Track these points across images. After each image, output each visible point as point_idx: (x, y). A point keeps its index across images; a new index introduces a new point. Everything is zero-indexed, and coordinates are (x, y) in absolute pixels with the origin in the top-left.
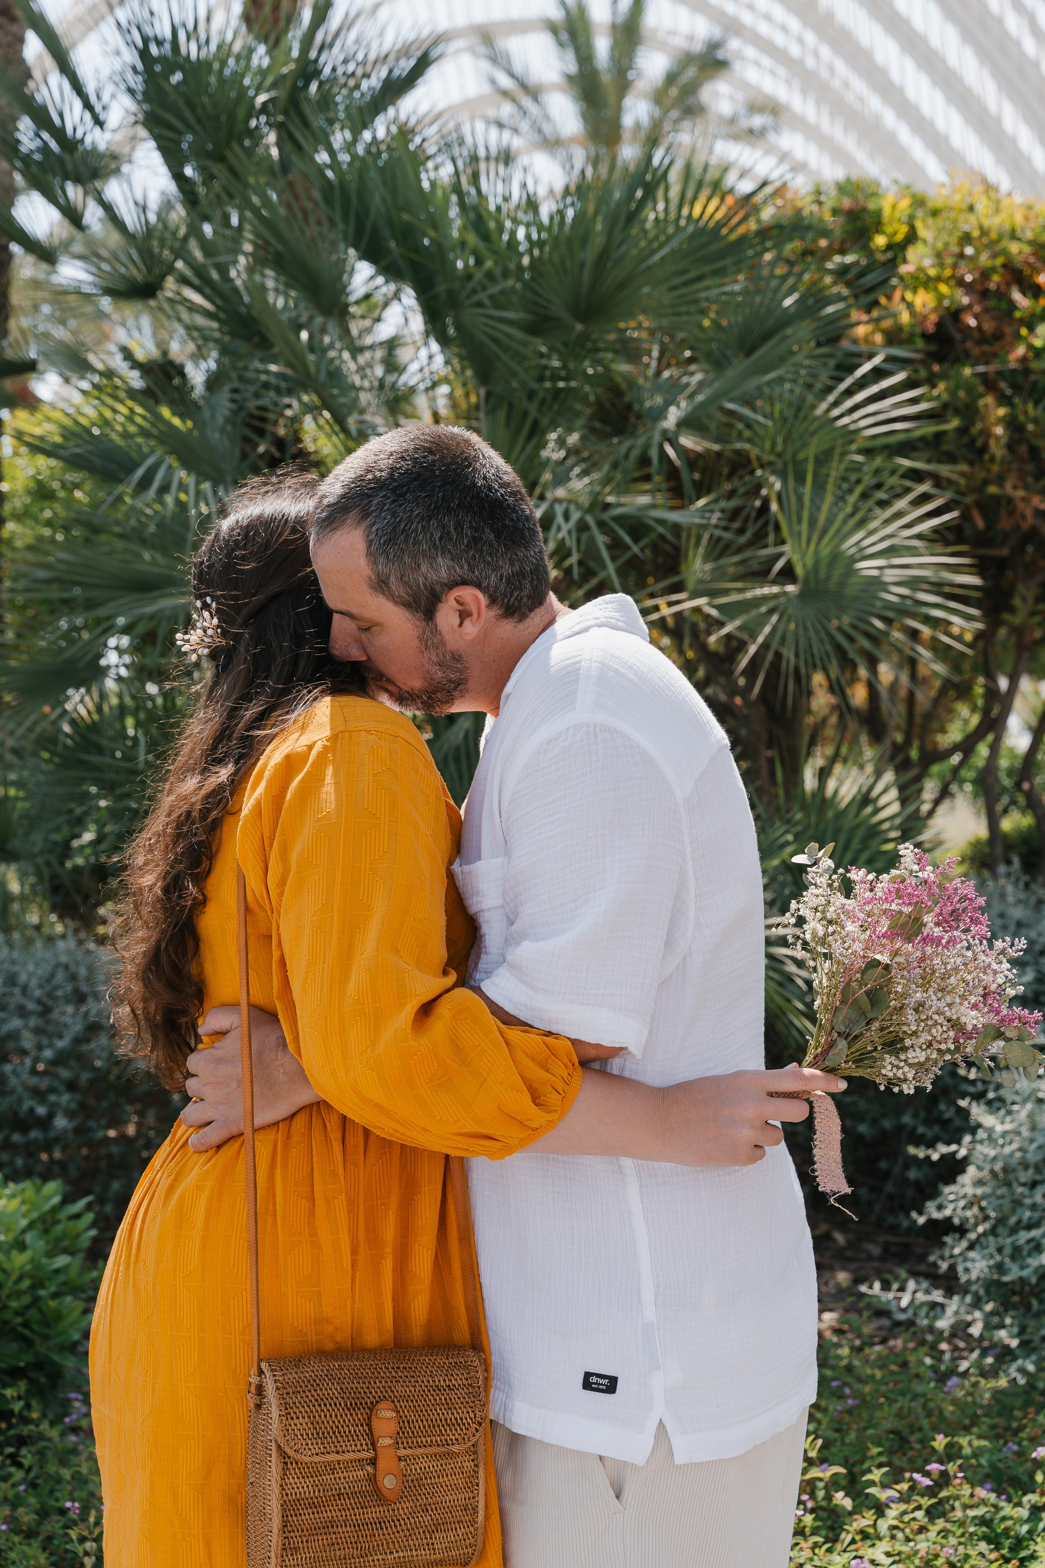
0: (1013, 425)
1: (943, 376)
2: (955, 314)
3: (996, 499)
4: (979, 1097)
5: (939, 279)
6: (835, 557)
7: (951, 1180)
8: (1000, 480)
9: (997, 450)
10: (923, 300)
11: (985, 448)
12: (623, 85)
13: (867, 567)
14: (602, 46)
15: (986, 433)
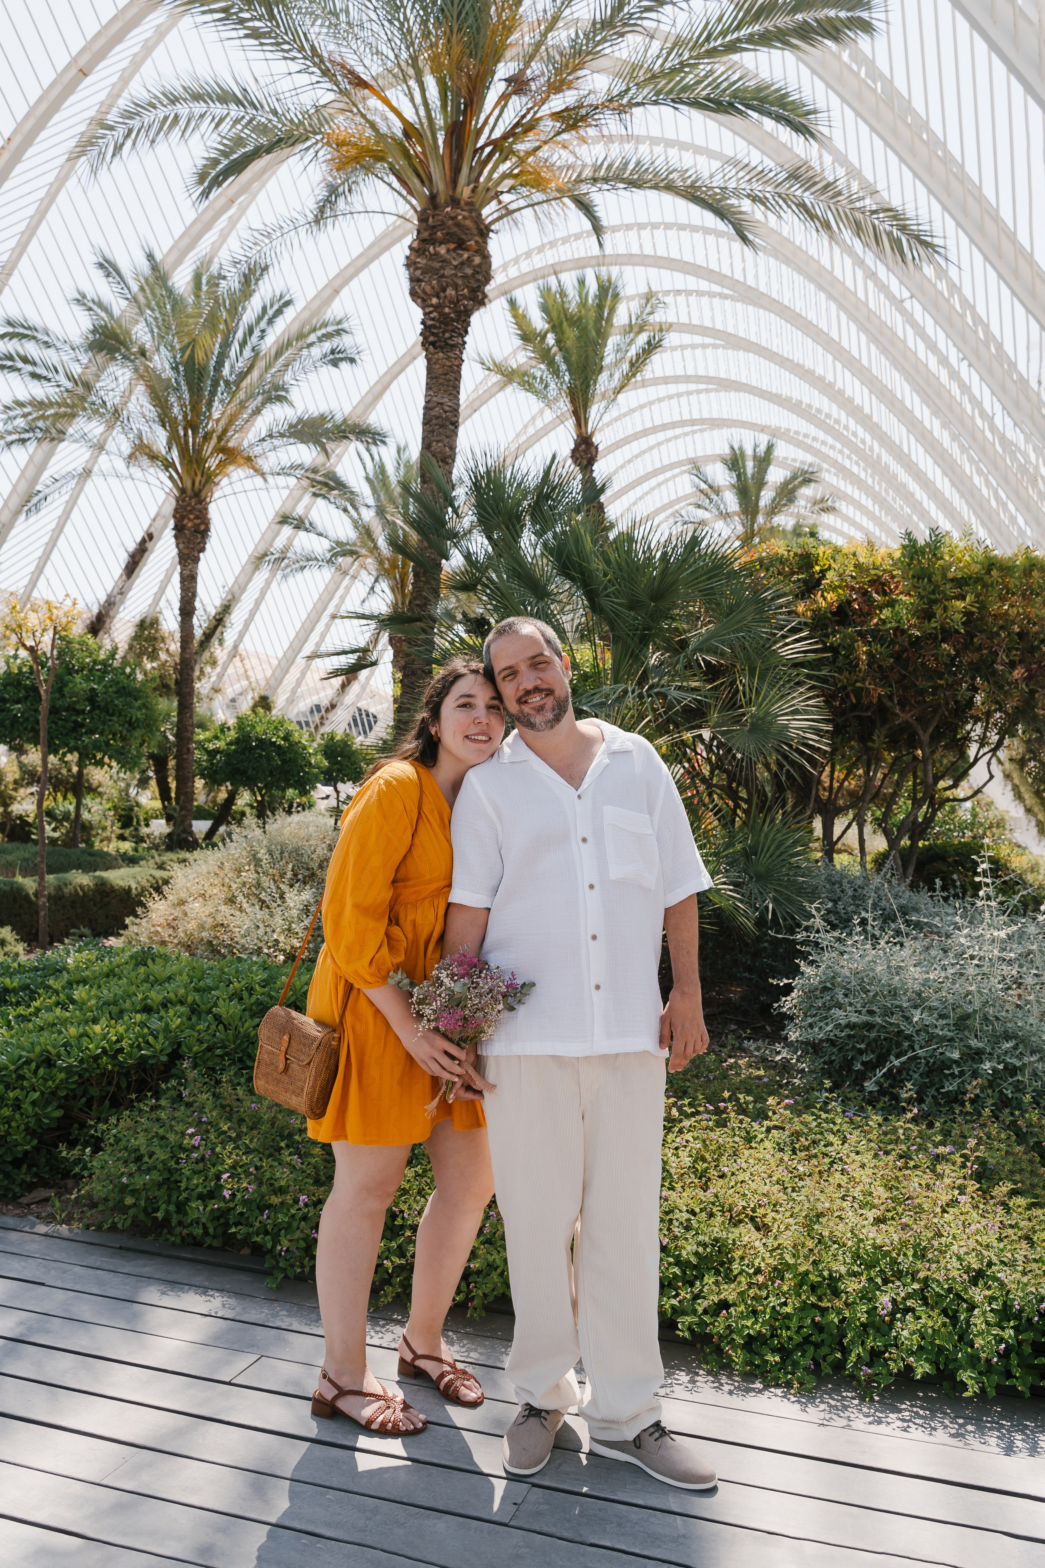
0: (869, 654)
1: (838, 632)
2: (849, 602)
3: (861, 689)
4: (805, 959)
5: (840, 587)
6: (767, 713)
7: (787, 994)
8: (863, 680)
9: (863, 667)
10: (830, 596)
11: (857, 665)
12: (761, 483)
13: (782, 720)
14: (750, 467)
15: (858, 658)
